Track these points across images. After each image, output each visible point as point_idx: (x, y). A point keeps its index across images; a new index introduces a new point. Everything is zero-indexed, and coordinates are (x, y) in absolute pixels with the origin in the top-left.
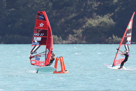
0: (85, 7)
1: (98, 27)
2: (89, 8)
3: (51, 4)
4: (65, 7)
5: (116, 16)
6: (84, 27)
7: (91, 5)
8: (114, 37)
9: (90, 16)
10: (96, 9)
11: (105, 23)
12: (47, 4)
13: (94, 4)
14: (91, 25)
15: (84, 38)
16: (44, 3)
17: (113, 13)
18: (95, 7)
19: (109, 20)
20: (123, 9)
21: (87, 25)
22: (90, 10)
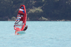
0: (29, 3)
3: (12, 2)
5: (44, 8)
6: (28, 13)
10: (34, 4)
13: (33, 2)
14: (31, 12)
16: (9, 1)
17: (42, 7)
18: (33, 4)
20: (47, 4)
21: (30, 12)
22: (31, 5)
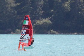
0: (35, 14)
1: (42, 25)
2: (37, 14)
4: (24, 14)
6: (35, 25)
7: (39, 12)
8: (51, 30)
9: (38, 19)
10: (41, 15)
11: (47, 23)
12: (14, 12)
14: (38, 24)
15: (35, 31)
16: (12, 11)
17: (51, 17)
18: (41, 14)
19: (48, 21)
20: (57, 15)
21: (36, 24)
22: (38, 15)
